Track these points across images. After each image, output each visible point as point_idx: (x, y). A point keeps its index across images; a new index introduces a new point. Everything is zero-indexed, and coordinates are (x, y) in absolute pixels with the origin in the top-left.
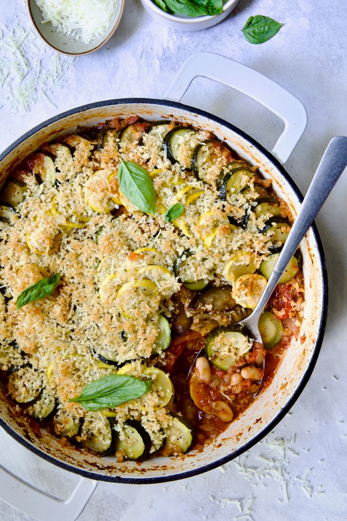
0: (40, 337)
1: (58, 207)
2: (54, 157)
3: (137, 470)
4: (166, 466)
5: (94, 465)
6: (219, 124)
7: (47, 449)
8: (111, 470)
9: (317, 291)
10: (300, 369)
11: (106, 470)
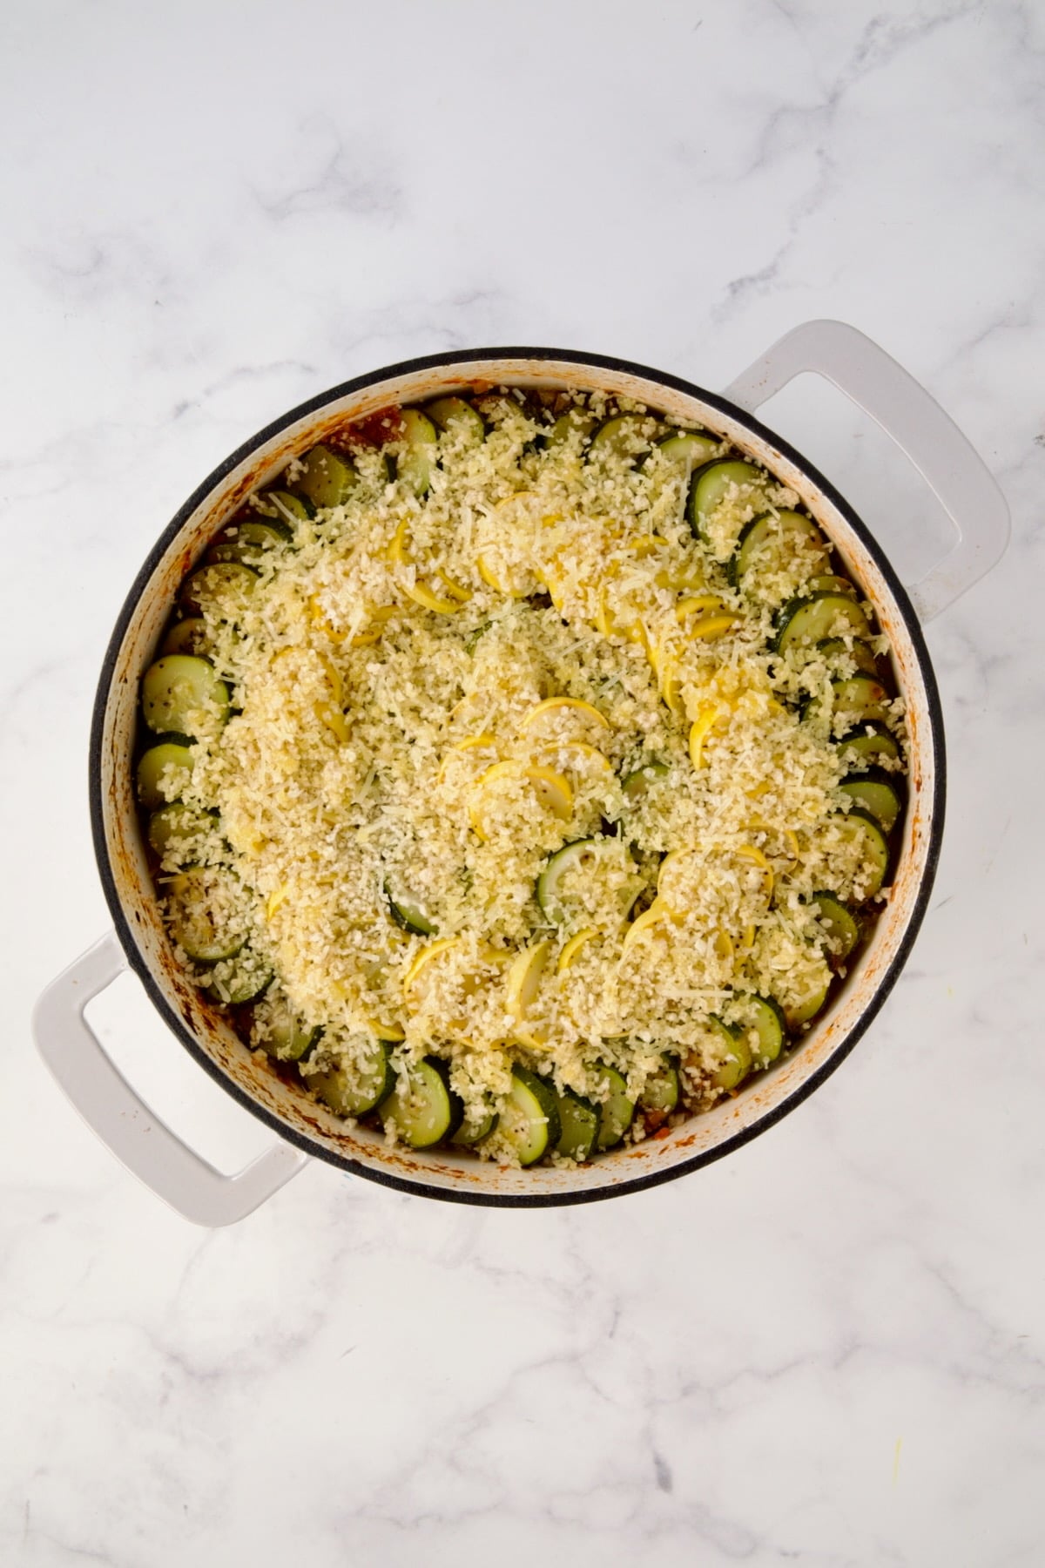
0: (278, 819)
1: (409, 545)
2: (440, 428)
3: (399, 1160)
4: (462, 1172)
5: (311, 1121)
6: (819, 492)
7: (223, 1058)
8: (344, 1143)
9: (900, 911)
10: (810, 1061)
11: (334, 1140)
